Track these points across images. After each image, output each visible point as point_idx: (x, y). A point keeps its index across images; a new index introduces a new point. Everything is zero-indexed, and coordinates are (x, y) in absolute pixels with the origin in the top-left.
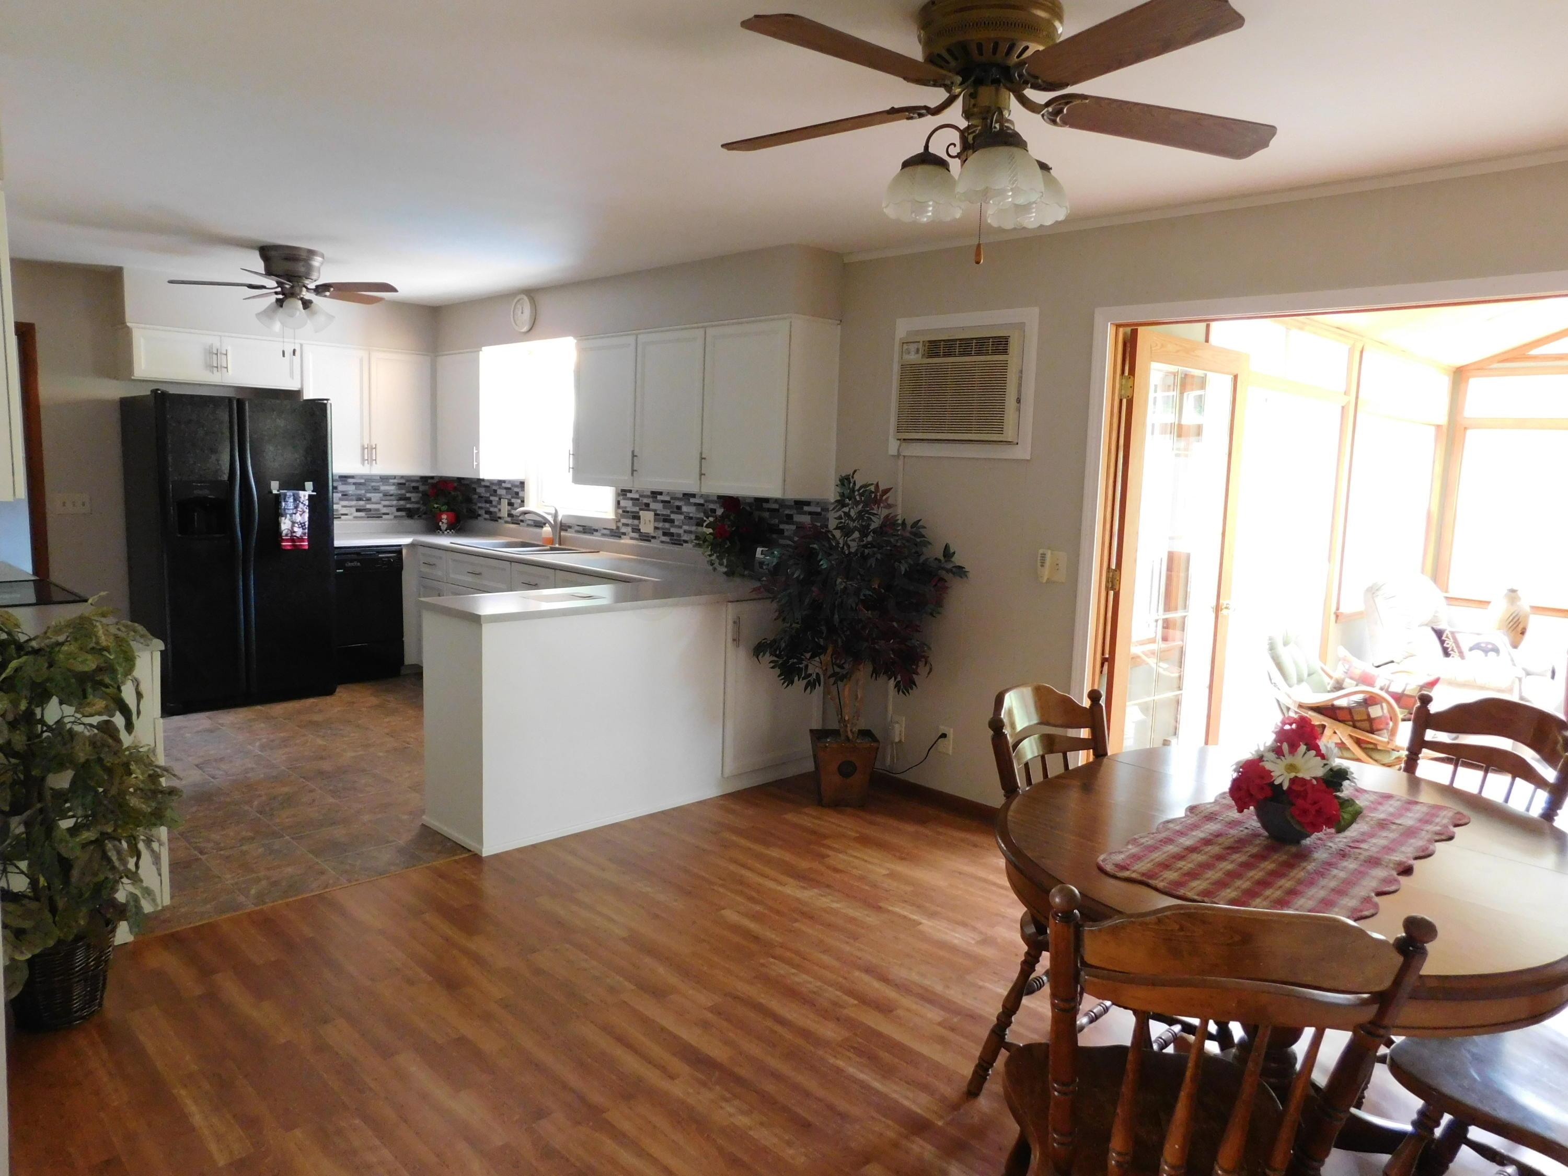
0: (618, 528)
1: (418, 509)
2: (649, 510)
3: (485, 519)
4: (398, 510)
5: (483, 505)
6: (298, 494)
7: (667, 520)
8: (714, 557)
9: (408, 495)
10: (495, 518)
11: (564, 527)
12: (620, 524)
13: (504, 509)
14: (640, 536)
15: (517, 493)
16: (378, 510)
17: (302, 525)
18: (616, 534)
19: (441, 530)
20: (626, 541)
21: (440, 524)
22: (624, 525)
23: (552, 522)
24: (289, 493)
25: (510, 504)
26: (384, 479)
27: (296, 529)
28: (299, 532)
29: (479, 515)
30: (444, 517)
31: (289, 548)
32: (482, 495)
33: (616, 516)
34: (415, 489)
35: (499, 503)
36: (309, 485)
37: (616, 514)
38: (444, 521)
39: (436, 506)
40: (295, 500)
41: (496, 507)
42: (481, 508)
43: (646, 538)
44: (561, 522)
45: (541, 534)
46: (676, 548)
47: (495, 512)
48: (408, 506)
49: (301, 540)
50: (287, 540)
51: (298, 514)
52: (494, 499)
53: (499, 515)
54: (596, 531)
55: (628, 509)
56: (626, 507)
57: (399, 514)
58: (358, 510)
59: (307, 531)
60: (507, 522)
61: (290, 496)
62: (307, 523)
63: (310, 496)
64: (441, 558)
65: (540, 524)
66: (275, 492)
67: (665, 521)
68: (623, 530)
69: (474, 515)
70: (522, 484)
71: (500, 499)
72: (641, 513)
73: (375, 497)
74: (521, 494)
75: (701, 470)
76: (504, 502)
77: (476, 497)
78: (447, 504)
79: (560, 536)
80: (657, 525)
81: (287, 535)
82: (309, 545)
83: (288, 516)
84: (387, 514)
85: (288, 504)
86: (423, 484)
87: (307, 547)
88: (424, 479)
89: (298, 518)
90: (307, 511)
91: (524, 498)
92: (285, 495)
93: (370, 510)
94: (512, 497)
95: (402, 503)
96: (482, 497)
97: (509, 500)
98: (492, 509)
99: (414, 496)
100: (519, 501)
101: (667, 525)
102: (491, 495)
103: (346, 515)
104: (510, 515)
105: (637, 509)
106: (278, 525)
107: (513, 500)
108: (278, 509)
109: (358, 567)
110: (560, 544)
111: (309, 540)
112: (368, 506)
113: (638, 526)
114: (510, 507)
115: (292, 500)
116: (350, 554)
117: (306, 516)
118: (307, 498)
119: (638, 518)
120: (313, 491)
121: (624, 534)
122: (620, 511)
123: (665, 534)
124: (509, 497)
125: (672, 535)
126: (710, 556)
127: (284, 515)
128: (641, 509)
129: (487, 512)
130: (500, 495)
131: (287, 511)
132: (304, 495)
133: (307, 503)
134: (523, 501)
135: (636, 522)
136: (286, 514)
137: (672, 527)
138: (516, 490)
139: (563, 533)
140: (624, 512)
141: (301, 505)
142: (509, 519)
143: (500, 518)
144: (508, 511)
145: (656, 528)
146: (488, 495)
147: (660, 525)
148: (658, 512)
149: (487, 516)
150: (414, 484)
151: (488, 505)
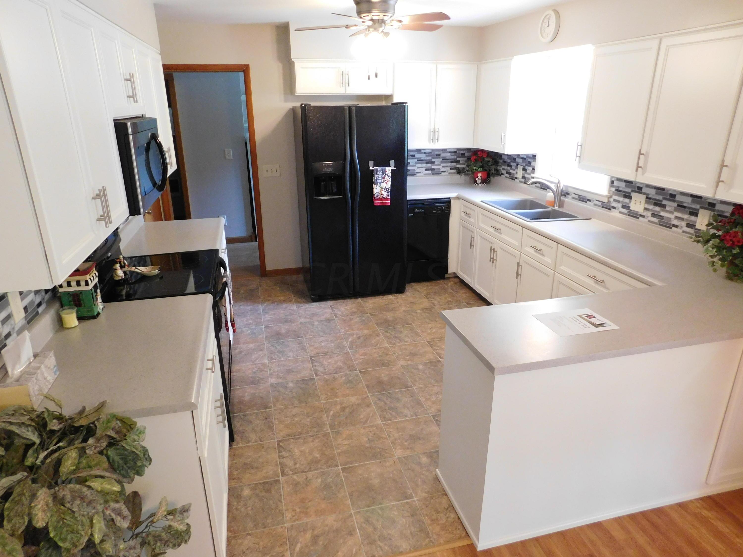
0: (609, 202)
1: (464, 168)
2: (641, 193)
3: (506, 177)
4: (451, 169)
5: (506, 167)
6: (385, 169)
7: (657, 204)
8: (716, 259)
9: (458, 159)
10: (513, 178)
11: (565, 194)
12: (612, 200)
13: (519, 173)
14: (628, 212)
15: (530, 163)
16: (439, 169)
17: (386, 190)
18: (607, 207)
19: (477, 183)
20: (615, 213)
21: (477, 179)
22: (615, 200)
23: (555, 190)
24: (380, 169)
25: (524, 170)
26: (444, 150)
27: (383, 192)
28: (385, 194)
29: (502, 174)
30: (480, 175)
31: (379, 204)
32: (506, 160)
33: (609, 193)
34: (463, 155)
35: (517, 167)
36: (392, 162)
37: (610, 191)
38: (479, 177)
39: (474, 168)
40: (383, 173)
41: (514, 170)
42: (504, 169)
43: (635, 215)
44: (562, 190)
45: (546, 195)
46: (666, 231)
47: (514, 174)
48: (458, 166)
49: (387, 199)
50: (378, 200)
51: (384, 183)
52: (514, 164)
53: (516, 176)
54: (590, 200)
55: (620, 189)
56: (618, 187)
57: (452, 171)
58: (426, 170)
59: (390, 193)
60: (520, 182)
61: (380, 171)
62: (390, 189)
63: (392, 170)
64: (474, 211)
65: (544, 187)
66: (371, 168)
67: (656, 204)
68: (614, 204)
69: (498, 173)
70: (534, 156)
71: (517, 165)
72: (633, 194)
73: (437, 161)
74: (533, 164)
75: (719, 176)
76: (520, 168)
77: (501, 161)
78: (482, 167)
79: (560, 200)
80: (647, 206)
81: (377, 196)
82: (391, 203)
83: (379, 184)
84: (444, 172)
85: (378, 176)
86: (468, 152)
87: (389, 204)
88: (469, 150)
89: (384, 185)
90: (390, 180)
91: (535, 167)
92: (377, 170)
93: (434, 169)
94: (526, 165)
95: (454, 164)
96: (505, 162)
97: (524, 166)
98: (511, 171)
99: (461, 160)
100: (531, 168)
101: (657, 209)
102: (512, 161)
103: (420, 173)
104: (523, 177)
105: (629, 190)
106: (372, 189)
107: (527, 167)
108: (373, 179)
109: (422, 212)
110: (560, 207)
111: (391, 200)
112: (433, 167)
113: (629, 204)
114: (524, 172)
115: (381, 174)
116: (418, 204)
117: (389, 183)
118: (390, 171)
119: (630, 198)
120: (394, 167)
121: (614, 208)
122: (613, 189)
123: (654, 215)
124: (524, 164)
125: (661, 217)
126: (712, 256)
127: (376, 184)
128: (633, 191)
129: (508, 173)
130: (518, 163)
131: (378, 181)
132: (388, 170)
133: (390, 175)
134: (534, 169)
135: (627, 200)
136: (377, 183)
137: (663, 211)
138: (529, 160)
139: (562, 198)
140: (616, 190)
141: (387, 177)
142: (523, 180)
143: (516, 178)
144: (523, 174)
145: (646, 209)
146: (509, 161)
147: (651, 207)
148: (650, 196)
149: (508, 175)
150: (462, 152)
151: (509, 168)
